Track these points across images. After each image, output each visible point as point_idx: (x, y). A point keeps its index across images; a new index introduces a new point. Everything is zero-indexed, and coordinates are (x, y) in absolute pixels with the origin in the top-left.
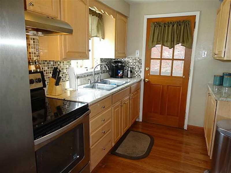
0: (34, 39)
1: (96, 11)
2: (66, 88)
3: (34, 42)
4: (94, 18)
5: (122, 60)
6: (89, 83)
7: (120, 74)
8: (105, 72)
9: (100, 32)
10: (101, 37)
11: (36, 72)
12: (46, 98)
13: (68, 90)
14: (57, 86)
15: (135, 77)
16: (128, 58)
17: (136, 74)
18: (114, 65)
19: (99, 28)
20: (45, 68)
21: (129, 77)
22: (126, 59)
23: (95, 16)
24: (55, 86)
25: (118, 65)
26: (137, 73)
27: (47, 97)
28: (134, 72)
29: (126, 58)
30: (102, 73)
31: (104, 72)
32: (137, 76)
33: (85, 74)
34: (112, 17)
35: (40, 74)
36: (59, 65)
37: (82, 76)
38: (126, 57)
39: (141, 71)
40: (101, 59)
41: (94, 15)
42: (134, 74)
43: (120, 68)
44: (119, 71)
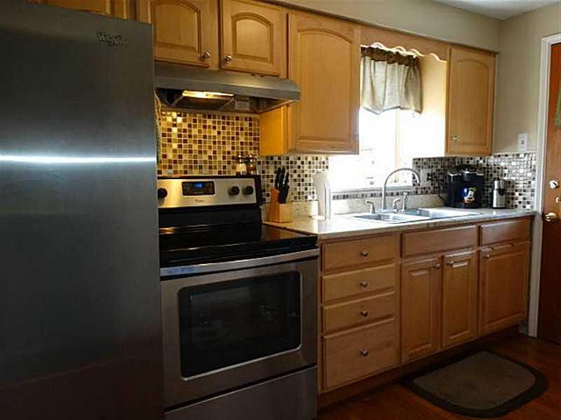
0: (250, 119)
1: (400, 52)
2: (312, 215)
3: (250, 125)
4: (393, 69)
5: (481, 162)
6: (371, 210)
7: (469, 196)
8: (429, 191)
9: (411, 98)
10: (413, 108)
11: (248, 176)
12: (263, 226)
13: (313, 219)
14: (282, 205)
15: (516, 206)
16: (495, 157)
17: (517, 199)
18: (452, 175)
19: (410, 88)
20: (268, 172)
21: (495, 205)
22: (492, 160)
23: (396, 64)
24: (278, 203)
25: (462, 174)
26: (520, 195)
27: (264, 224)
28: (513, 194)
29: (492, 157)
30: (419, 192)
31: (425, 191)
32: (522, 205)
33: (368, 193)
34: (438, 58)
35: (253, 180)
36: (299, 167)
37: (357, 195)
38: (491, 155)
39: (533, 191)
40: (414, 159)
41: (393, 62)
42: (513, 198)
43: (468, 182)
44: (466, 190)
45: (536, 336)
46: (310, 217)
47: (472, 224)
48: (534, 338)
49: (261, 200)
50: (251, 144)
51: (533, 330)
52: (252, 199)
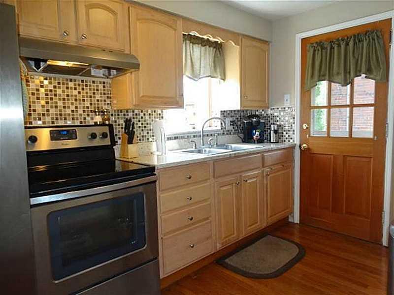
0: (104, 83)
1: (210, 39)
2: (152, 151)
3: (104, 87)
4: (206, 50)
5: (263, 113)
6: (194, 147)
7: (256, 135)
8: (232, 133)
9: (218, 70)
10: (219, 77)
11: (103, 124)
13: (154, 155)
14: (130, 145)
15: (285, 141)
16: (271, 109)
17: (285, 136)
18: (245, 122)
19: (217, 65)
20: (119, 121)
21: (272, 141)
22: (269, 112)
23: (207, 47)
24: (127, 144)
25: (252, 121)
26: (287, 133)
27: (117, 160)
28: (282, 133)
29: (269, 110)
30: (225, 133)
31: (229, 133)
32: (288, 140)
33: (191, 135)
34: (234, 44)
35: (107, 127)
36: (142, 118)
37: (184, 137)
38: (268, 108)
39: (294, 131)
40: (221, 111)
41: (205, 45)
42: (282, 136)
43: (255, 126)
44: (254, 131)
45: (298, 222)
46: (152, 153)
47: (258, 153)
48: (297, 224)
49: (114, 143)
50: (105, 101)
51: (296, 219)
52: (107, 142)
